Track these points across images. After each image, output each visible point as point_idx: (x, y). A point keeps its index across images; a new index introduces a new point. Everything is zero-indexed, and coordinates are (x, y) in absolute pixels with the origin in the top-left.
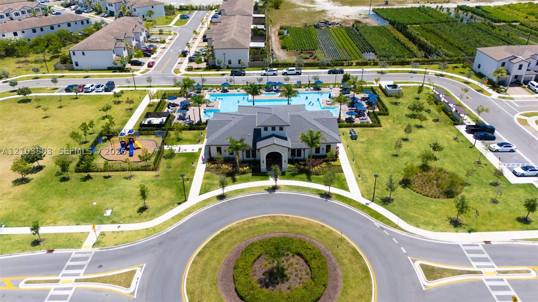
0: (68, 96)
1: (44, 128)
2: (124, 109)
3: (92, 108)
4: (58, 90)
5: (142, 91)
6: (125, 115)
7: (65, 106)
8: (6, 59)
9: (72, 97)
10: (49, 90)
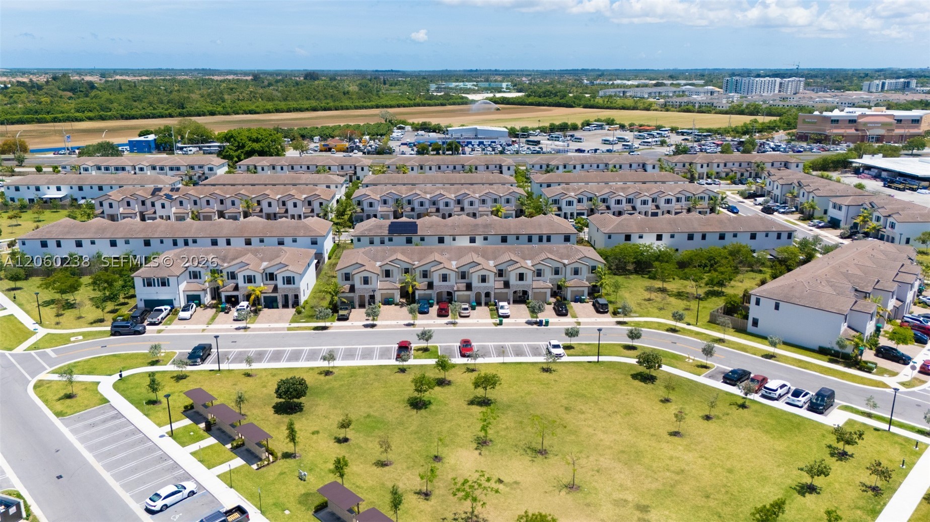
0: (727, 393)
1: (668, 462)
2: (858, 483)
3: (776, 447)
4: (708, 372)
5: (907, 440)
6: (861, 503)
7: (718, 418)
8: (631, 277)
9: (734, 399)
10: (691, 364)
